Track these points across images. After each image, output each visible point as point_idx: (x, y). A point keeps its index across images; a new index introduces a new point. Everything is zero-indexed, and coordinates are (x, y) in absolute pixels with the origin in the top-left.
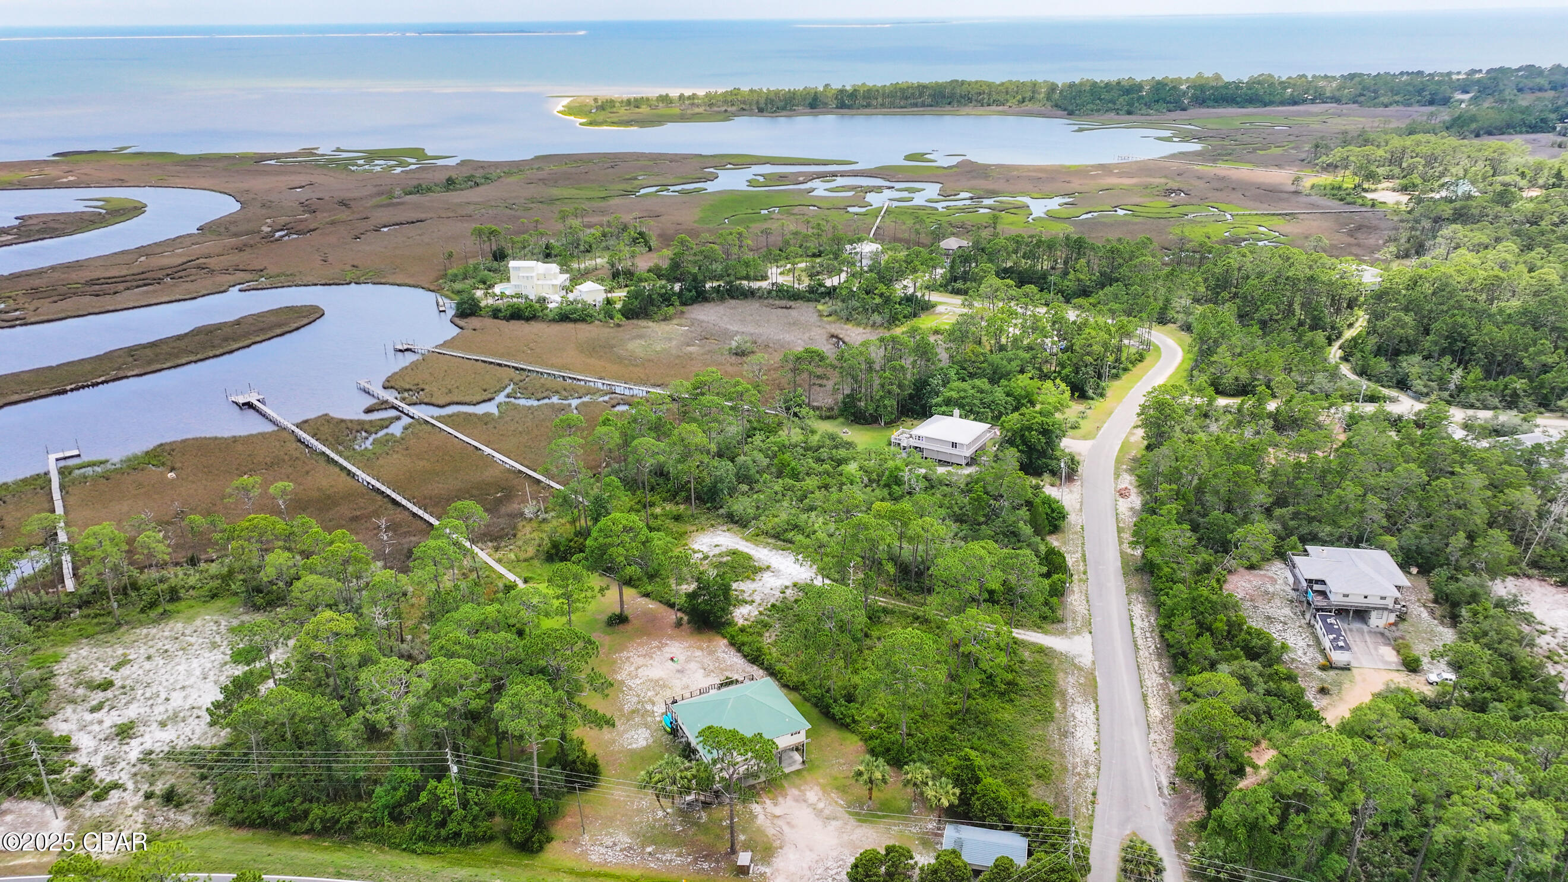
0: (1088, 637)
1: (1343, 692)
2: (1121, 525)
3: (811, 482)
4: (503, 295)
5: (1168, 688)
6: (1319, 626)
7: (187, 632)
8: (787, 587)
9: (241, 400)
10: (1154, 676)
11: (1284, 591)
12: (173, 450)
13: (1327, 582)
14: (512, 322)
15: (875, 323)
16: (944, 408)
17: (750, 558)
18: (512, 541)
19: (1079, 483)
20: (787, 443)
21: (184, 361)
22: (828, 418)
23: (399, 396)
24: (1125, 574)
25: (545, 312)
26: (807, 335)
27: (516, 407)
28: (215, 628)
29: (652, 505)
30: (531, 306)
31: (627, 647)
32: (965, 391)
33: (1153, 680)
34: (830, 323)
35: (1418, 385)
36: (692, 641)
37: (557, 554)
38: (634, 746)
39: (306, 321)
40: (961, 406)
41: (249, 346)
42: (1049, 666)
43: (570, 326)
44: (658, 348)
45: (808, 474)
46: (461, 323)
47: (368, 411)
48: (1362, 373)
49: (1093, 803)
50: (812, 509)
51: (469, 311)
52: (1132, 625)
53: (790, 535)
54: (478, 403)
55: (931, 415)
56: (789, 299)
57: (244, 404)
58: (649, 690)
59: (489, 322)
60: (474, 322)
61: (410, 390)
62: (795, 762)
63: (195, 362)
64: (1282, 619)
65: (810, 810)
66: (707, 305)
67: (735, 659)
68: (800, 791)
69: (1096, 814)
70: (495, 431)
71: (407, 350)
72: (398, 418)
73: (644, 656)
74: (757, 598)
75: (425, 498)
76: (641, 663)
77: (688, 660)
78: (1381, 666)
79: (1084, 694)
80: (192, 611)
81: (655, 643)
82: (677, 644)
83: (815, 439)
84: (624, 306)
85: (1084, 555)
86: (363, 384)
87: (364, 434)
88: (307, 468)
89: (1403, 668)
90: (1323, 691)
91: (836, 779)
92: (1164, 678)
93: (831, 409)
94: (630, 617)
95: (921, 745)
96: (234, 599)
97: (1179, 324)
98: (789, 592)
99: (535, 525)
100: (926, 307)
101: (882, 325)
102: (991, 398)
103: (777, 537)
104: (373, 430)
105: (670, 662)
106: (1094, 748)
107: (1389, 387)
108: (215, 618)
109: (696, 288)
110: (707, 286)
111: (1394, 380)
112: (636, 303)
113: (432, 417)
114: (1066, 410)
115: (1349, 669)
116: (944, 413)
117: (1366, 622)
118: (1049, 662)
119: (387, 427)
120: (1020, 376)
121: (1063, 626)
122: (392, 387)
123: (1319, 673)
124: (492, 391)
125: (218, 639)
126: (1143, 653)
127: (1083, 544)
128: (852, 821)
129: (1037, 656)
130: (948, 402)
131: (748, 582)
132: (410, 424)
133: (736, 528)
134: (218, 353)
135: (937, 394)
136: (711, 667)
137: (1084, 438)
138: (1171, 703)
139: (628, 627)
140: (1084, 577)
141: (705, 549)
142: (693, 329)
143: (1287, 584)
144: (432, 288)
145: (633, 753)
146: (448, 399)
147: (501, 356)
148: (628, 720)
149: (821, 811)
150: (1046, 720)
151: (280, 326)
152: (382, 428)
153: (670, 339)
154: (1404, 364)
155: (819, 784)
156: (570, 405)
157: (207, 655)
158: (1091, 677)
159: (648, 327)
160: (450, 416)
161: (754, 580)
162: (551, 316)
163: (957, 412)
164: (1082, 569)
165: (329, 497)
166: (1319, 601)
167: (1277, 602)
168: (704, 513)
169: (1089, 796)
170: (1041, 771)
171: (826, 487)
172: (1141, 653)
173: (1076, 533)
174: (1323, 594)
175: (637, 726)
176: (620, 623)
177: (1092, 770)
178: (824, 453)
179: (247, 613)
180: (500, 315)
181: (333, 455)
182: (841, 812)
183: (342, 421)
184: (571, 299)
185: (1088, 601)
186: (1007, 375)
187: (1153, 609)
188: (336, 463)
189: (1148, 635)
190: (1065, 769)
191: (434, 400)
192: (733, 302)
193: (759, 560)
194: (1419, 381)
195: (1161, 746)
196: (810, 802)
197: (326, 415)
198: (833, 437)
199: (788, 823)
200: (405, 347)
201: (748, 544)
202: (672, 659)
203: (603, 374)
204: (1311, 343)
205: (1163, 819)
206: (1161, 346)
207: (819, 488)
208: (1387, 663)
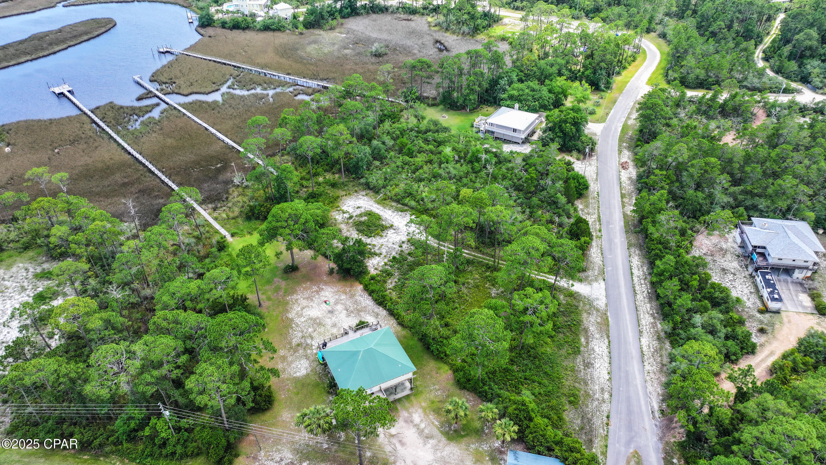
0: (603, 284)
1: (776, 332)
2: (623, 192)
3: (420, 159)
4: (228, 12)
5: (657, 326)
6: (759, 279)
7: (6, 277)
8: (403, 242)
9: (57, 91)
10: (647, 316)
11: (733, 248)
12: (10, 130)
13: (768, 247)
14: (234, 31)
15: (464, 32)
16: (508, 102)
17: (379, 218)
18: (225, 203)
19: (595, 158)
20: (405, 128)
21: (22, 60)
22: (433, 105)
23: (159, 87)
24: (627, 232)
25: (255, 24)
26: (421, 41)
27: (233, 96)
28: (25, 274)
29: (316, 175)
30: (245, 20)
31: (296, 291)
32: (523, 90)
33: (646, 320)
34: (435, 31)
35: (817, 81)
36: (339, 287)
37: (253, 215)
38: (298, 374)
39: (103, 30)
40: (520, 101)
41: (66, 49)
42: (577, 307)
43: (270, 34)
44: (326, 51)
45: (419, 152)
46: (202, 31)
47: (139, 99)
48: (778, 71)
49: (607, 424)
50: (420, 180)
51: (206, 23)
52: (632, 274)
53: (407, 200)
54: (209, 93)
55: (500, 106)
56: (410, 13)
57: (59, 94)
58: (309, 327)
59: (220, 31)
60: (210, 31)
61: (165, 83)
62: (405, 388)
63: (31, 60)
64: (732, 270)
65: (414, 430)
66: (358, 18)
67: (368, 302)
68: (409, 413)
69: (609, 434)
70: (219, 115)
71: (167, 52)
72: (158, 105)
73: (307, 299)
74: (384, 251)
75: (170, 169)
76: (305, 305)
77: (336, 303)
78: (801, 310)
79: (600, 331)
80: (10, 260)
81: (315, 288)
82: (329, 289)
83: (424, 125)
84: (305, 20)
85: (599, 217)
86: (137, 78)
87: (135, 117)
88: (96, 144)
89: (815, 312)
90: (762, 331)
91: (433, 402)
92: (654, 318)
93: (435, 99)
94: (300, 266)
95: (491, 376)
96: (39, 250)
97: (657, 33)
98: (404, 246)
99: (240, 190)
100: (497, 20)
101: (468, 34)
102: (539, 95)
103: (398, 201)
104: (141, 114)
105: (324, 304)
106: (607, 377)
107: (795, 81)
108: (26, 265)
109: (350, 6)
110: (358, 5)
111: (799, 77)
112: (312, 18)
113: (179, 104)
114: (587, 102)
115: (779, 313)
116: (508, 106)
117: (791, 276)
118: (576, 304)
119: (150, 111)
120: (558, 78)
121: (586, 274)
122: (155, 81)
123: (758, 315)
124: (219, 84)
125: (26, 284)
126: (640, 297)
127: (598, 207)
128: (444, 439)
129: (568, 299)
130: (511, 98)
131: (378, 238)
132: (165, 110)
133: (371, 193)
134: (45, 54)
135: (504, 90)
136: (352, 308)
137: (597, 121)
138: (659, 339)
139: (298, 274)
140: (599, 234)
141: (351, 210)
142: (349, 36)
143: (735, 242)
144: (185, 5)
145: (296, 380)
146: (190, 90)
147: (225, 58)
148: (295, 352)
149: (423, 431)
150: (575, 353)
151: (86, 33)
152: (147, 112)
153: (334, 44)
154: (809, 67)
155: (422, 407)
156: (268, 95)
157: (17, 297)
158: (604, 317)
159: (320, 35)
160: (190, 103)
161: (382, 236)
162: (258, 27)
163: (517, 106)
164: (598, 227)
165: (108, 167)
166: (759, 261)
167: (729, 256)
168: (351, 181)
169: (605, 418)
170: (572, 399)
171: (430, 162)
172: (638, 296)
173: (594, 198)
174: (763, 255)
175: (300, 357)
176: (293, 271)
177: (606, 396)
178: (430, 135)
179: (47, 261)
180: (226, 26)
181: (113, 134)
182: (436, 432)
183: (122, 107)
184: (271, 15)
185: (602, 254)
186: (549, 76)
187: (645, 261)
188: (115, 141)
189: (643, 282)
190: (587, 395)
191: (181, 91)
192: (374, 16)
193: (386, 220)
194: (817, 79)
195: (652, 375)
196: (415, 422)
197: (111, 103)
198: (436, 123)
199: (400, 441)
200: (165, 50)
201: (379, 207)
202: (325, 302)
203: (290, 72)
204: (745, 50)
205: (655, 439)
206: (646, 49)
207: (426, 162)
208: (804, 307)
